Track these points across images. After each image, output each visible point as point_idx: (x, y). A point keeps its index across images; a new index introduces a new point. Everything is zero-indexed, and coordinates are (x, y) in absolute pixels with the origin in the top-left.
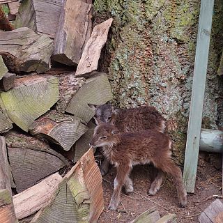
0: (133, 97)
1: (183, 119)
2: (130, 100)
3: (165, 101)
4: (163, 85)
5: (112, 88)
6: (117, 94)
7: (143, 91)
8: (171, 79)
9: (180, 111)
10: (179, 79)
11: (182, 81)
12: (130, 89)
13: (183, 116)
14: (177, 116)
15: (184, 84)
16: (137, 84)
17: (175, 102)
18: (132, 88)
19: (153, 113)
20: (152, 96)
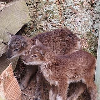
0: (48, 19)
1: (94, 39)
2: (46, 22)
3: (78, 22)
4: (76, 8)
5: (29, 11)
6: (35, 16)
7: (57, 14)
8: (82, 3)
9: (90, 32)
10: (89, 3)
11: (92, 5)
12: (46, 12)
13: (93, 36)
14: (88, 35)
15: (94, 7)
16: (52, 8)
17: (86, 24)
18: (48, 11)
19: (69, 35)
20: (66, 18)
